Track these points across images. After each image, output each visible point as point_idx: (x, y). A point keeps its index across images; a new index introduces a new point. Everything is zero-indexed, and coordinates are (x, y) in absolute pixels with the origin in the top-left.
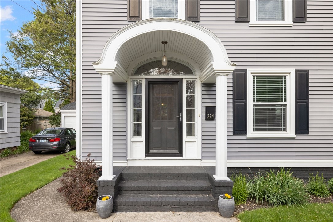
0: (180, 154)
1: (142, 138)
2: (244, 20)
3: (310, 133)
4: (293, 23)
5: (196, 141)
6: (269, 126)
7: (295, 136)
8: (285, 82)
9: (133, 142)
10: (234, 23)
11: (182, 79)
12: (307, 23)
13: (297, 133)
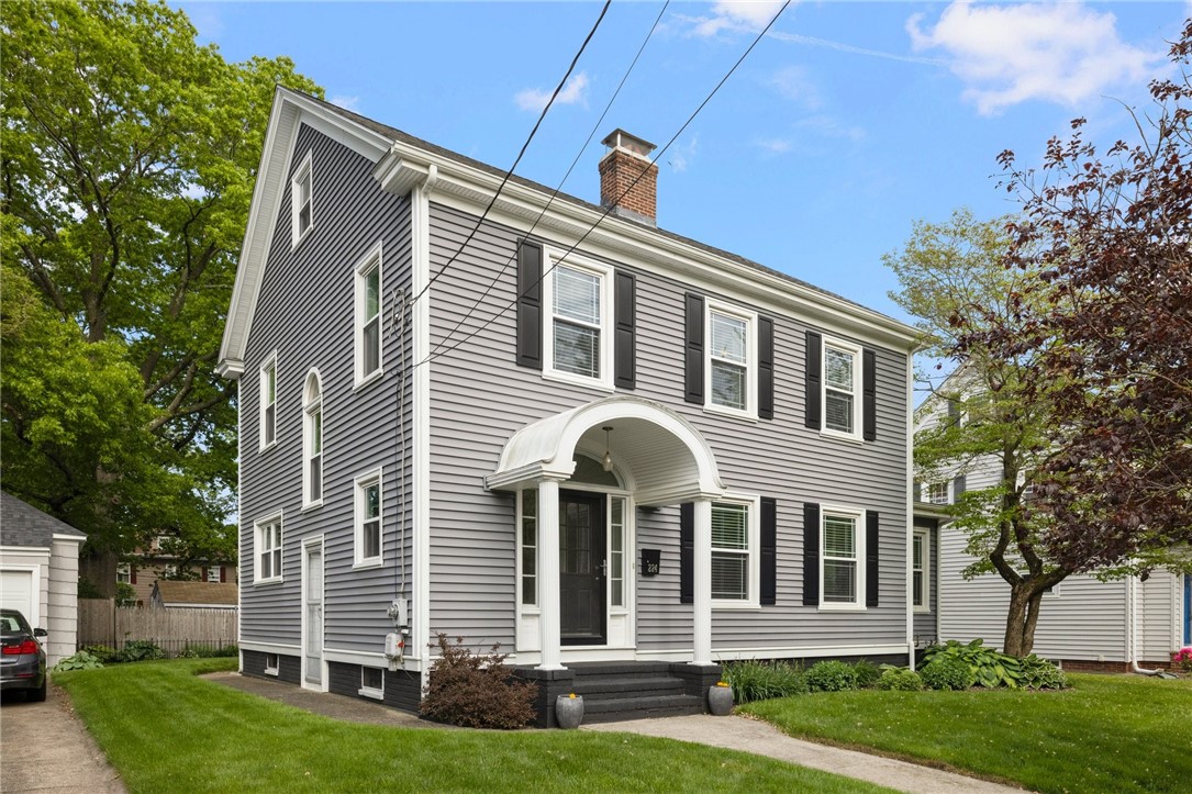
0: (603, 641)
2: (698, 398)
3: (777, 603)
4: (758, 418)
5: (625, 615)
6: (725, 590)
7: (760, 607)
8: (746, 514)
11: (605, 495)
12: (774, 422)
13: (762, 603)
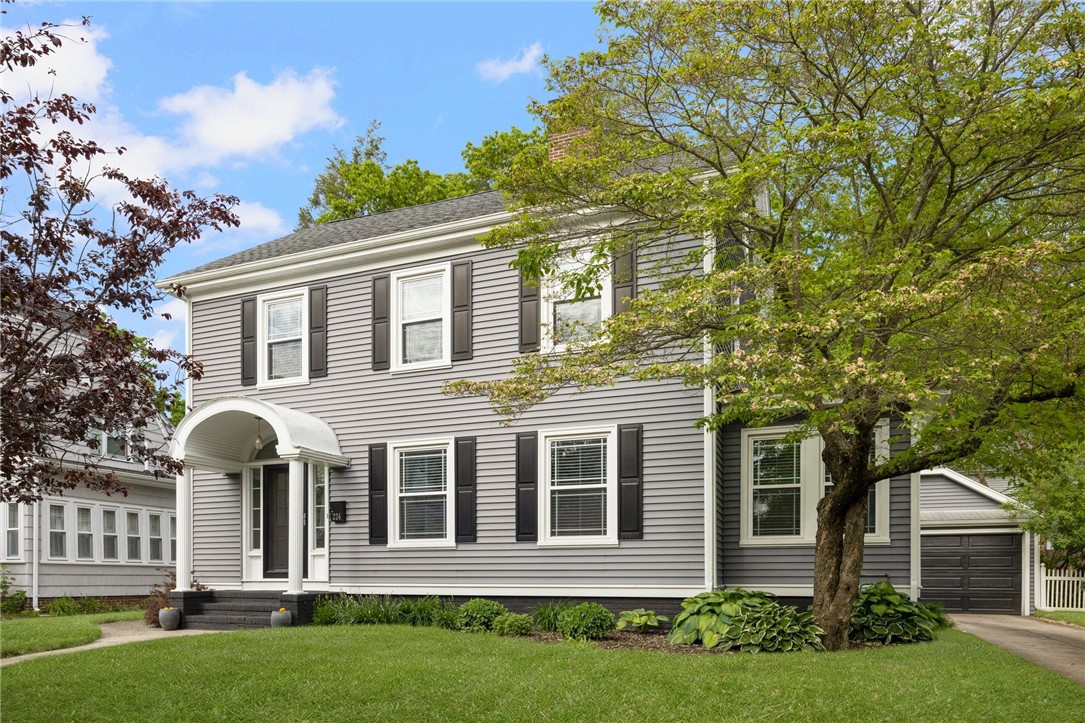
1: (260, 552)
2: (383, 365)
3: (479, 541)
4: (451, 363)
5: (323, 555)
7: (454, 544)
9: (251, 557)
10: (372, 372)
12: (475, 360)
13: (458, 541)
